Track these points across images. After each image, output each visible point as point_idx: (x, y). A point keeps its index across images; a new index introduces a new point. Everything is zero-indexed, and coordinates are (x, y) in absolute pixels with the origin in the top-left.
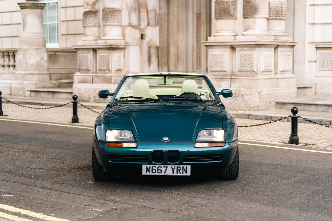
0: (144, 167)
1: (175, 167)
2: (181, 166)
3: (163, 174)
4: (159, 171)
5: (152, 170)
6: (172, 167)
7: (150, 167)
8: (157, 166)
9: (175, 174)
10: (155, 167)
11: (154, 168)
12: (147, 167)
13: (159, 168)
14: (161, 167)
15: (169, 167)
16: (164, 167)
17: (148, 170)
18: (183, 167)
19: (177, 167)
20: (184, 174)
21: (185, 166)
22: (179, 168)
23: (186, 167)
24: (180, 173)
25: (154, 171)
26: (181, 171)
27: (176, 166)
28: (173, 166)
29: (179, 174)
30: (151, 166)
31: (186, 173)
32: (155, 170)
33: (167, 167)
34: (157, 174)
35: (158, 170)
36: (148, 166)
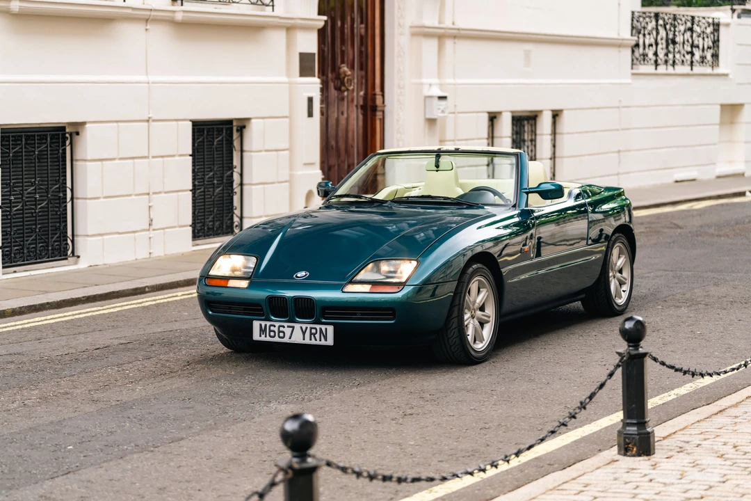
0: (256, 325)
1: (307, 328)
2: (318, 327)
3: (286, 340)
4: (281, 335)
5: (270, 331)
6: (301, 328)
7: (266, 325)
8: (277, 324)
9: (307, 341)
10: (275, 326)
11: (272, 328)
12: (261, 325)
13: (281, 329)
14: (284, 327)
15: (297, 326)
16: (288, 327)
17: (262, 331)
18: (321, 329)
19: (311, 328)
20: (323, 342)
21: (323, 327)
22: (313, 331)
23: (326, 329)
24: (316, 340)
25: (272, 334)
26: (317, 336)
27: (309, 326)
28: (304, 326)
29: (313, 342)
30: (268, 323)
31: (326, 340)
32: (274, 332)
33: (293, 327)
34: (277, 339)
35: (279, 332)
36: (263, 323)
